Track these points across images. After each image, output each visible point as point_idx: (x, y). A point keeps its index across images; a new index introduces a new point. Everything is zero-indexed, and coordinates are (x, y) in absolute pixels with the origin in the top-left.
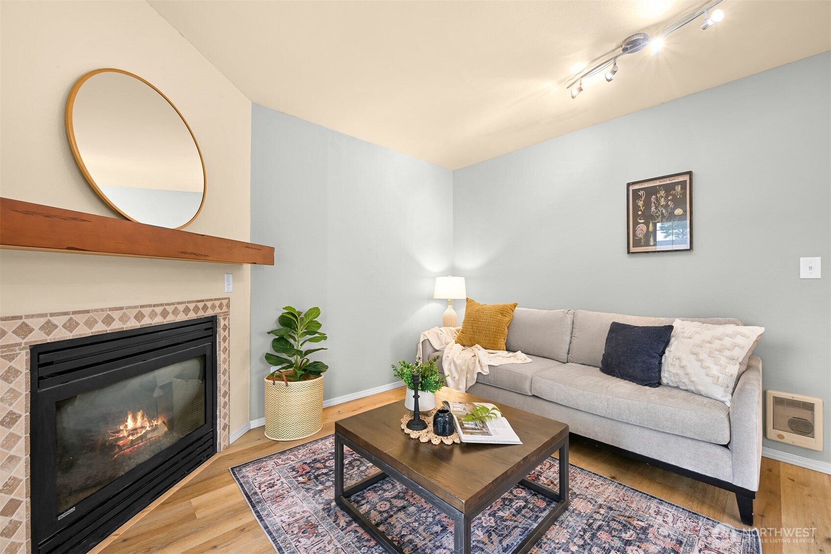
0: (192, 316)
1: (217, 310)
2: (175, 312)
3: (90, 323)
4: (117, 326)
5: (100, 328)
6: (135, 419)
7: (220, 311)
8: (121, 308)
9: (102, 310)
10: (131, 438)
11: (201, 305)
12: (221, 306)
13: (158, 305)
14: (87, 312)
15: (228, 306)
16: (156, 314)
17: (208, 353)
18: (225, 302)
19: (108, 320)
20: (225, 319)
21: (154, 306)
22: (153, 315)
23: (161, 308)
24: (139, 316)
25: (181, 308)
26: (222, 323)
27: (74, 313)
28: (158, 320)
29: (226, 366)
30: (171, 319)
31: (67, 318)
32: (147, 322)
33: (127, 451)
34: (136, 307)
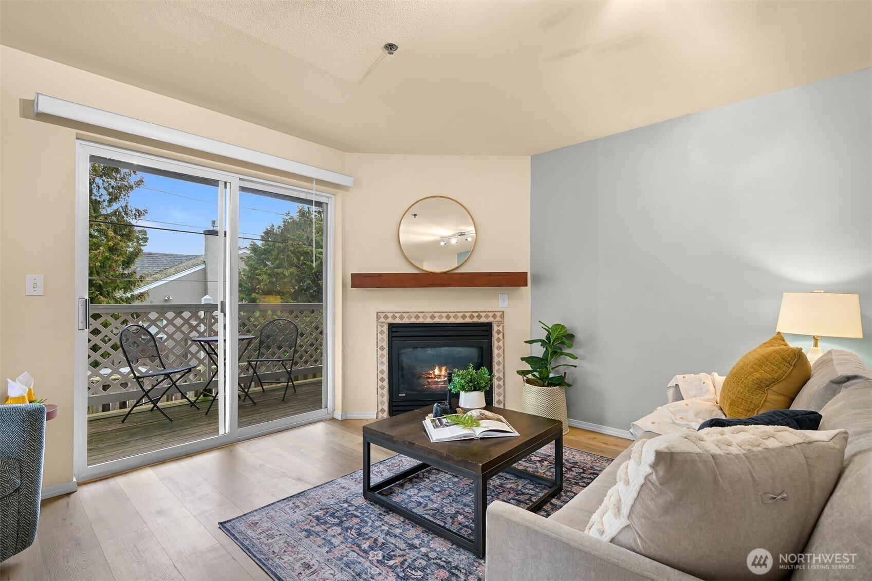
0: (468, 320)
1: (490, 320)
2: (455, 317)
3: (409, 317)
4: (421, 320)
5: (413, 320)
6: (440, 371)
7: (493, 320)
8: (424, 312)
9: (414, 312)
10: (436, 379)
11: (475, 314)
12: (494, 316)
13: (444, 312)
14: (408, 312)
15: (502, 316)
16: (442, 317)
17: (485, 346)
18: (498, 314)
19: (417, 317)
20: (498, 326)
21: (441, 312)
22: (441, 317)
23: (446, 314)
24: (433, 317)
25: (460, 315)
26: (495, 328)
27: (403, 312)
28: (444, 320)
29: (501, 359)
30: (452, 320)
31: (400, 314)
32: (437, 320)
33: (434, 386)
34: (431, 312)
